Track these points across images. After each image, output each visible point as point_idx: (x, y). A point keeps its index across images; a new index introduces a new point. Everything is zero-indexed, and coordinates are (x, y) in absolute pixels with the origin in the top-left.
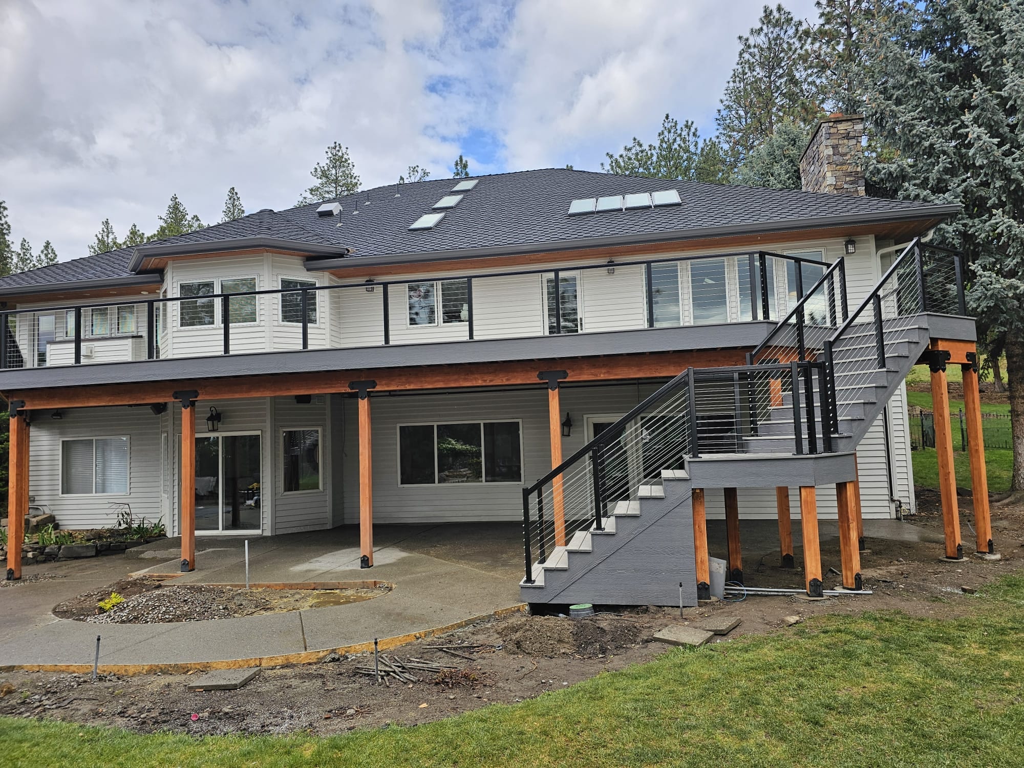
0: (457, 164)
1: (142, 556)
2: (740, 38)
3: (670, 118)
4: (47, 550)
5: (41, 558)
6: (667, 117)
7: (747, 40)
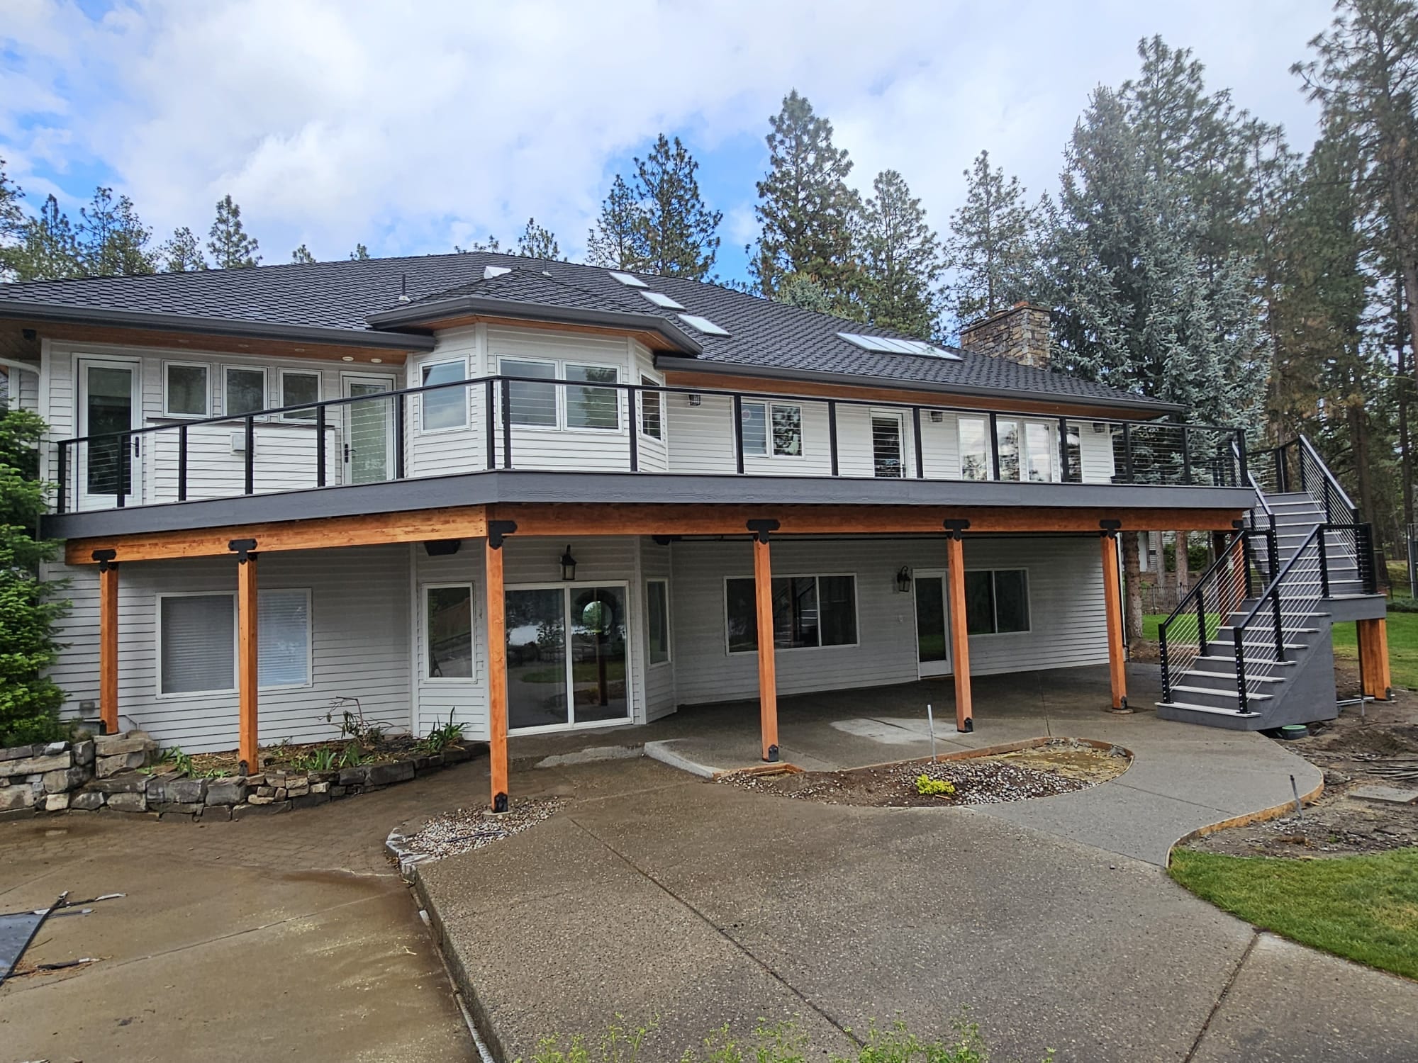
0: (220, 207)
1: (541, 764)
2: (636, 160)
3: (535, 224)
4: (344, 777)
5: (337, 791)
6: (532, 221)
7: (643, 164)
